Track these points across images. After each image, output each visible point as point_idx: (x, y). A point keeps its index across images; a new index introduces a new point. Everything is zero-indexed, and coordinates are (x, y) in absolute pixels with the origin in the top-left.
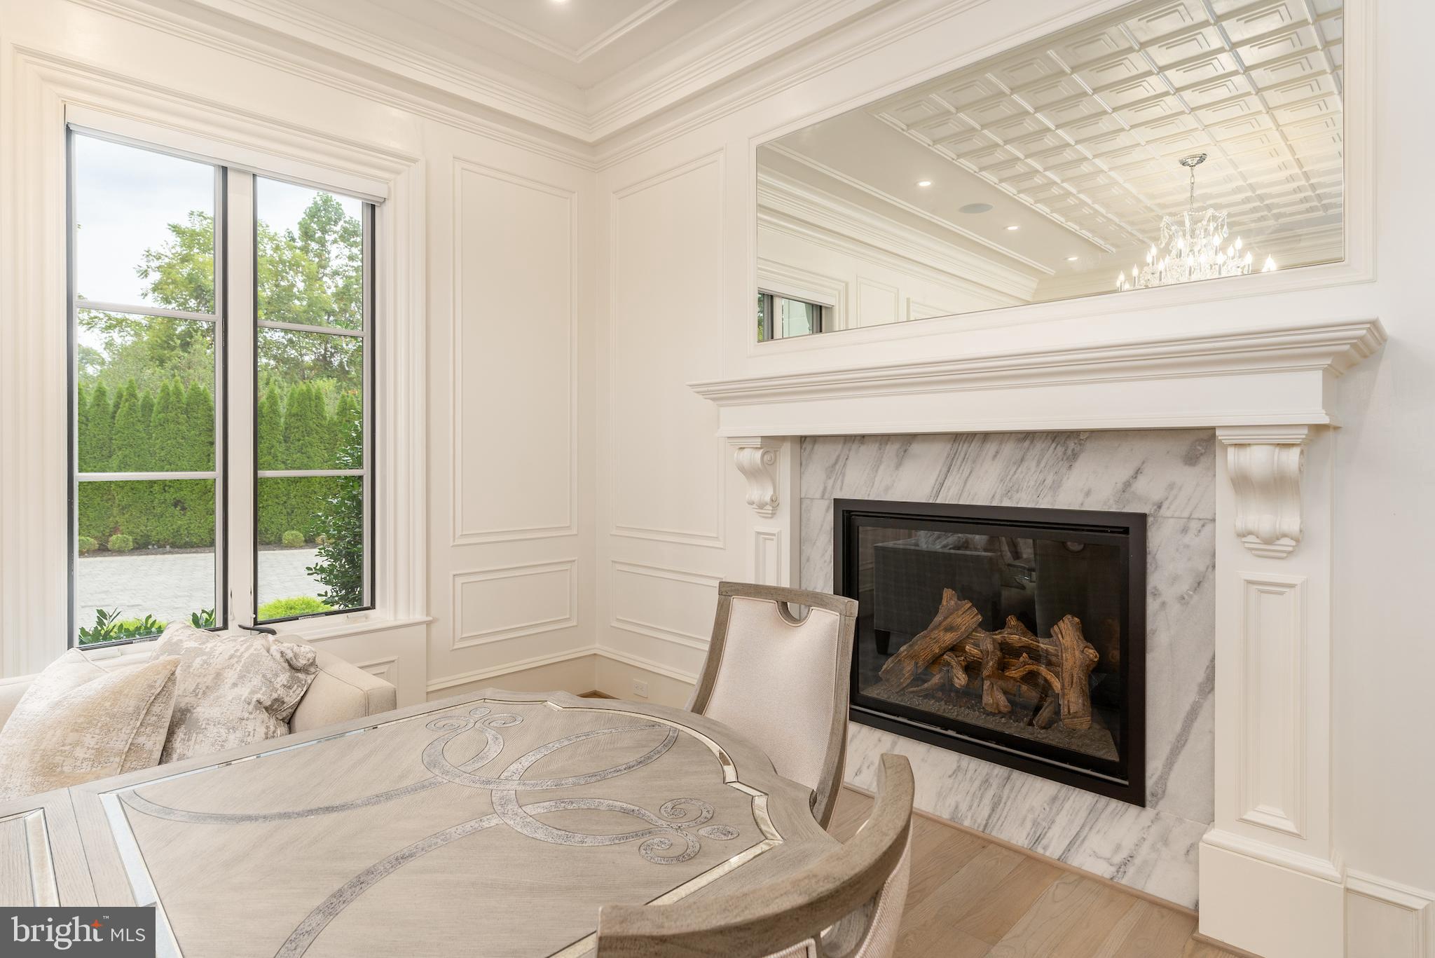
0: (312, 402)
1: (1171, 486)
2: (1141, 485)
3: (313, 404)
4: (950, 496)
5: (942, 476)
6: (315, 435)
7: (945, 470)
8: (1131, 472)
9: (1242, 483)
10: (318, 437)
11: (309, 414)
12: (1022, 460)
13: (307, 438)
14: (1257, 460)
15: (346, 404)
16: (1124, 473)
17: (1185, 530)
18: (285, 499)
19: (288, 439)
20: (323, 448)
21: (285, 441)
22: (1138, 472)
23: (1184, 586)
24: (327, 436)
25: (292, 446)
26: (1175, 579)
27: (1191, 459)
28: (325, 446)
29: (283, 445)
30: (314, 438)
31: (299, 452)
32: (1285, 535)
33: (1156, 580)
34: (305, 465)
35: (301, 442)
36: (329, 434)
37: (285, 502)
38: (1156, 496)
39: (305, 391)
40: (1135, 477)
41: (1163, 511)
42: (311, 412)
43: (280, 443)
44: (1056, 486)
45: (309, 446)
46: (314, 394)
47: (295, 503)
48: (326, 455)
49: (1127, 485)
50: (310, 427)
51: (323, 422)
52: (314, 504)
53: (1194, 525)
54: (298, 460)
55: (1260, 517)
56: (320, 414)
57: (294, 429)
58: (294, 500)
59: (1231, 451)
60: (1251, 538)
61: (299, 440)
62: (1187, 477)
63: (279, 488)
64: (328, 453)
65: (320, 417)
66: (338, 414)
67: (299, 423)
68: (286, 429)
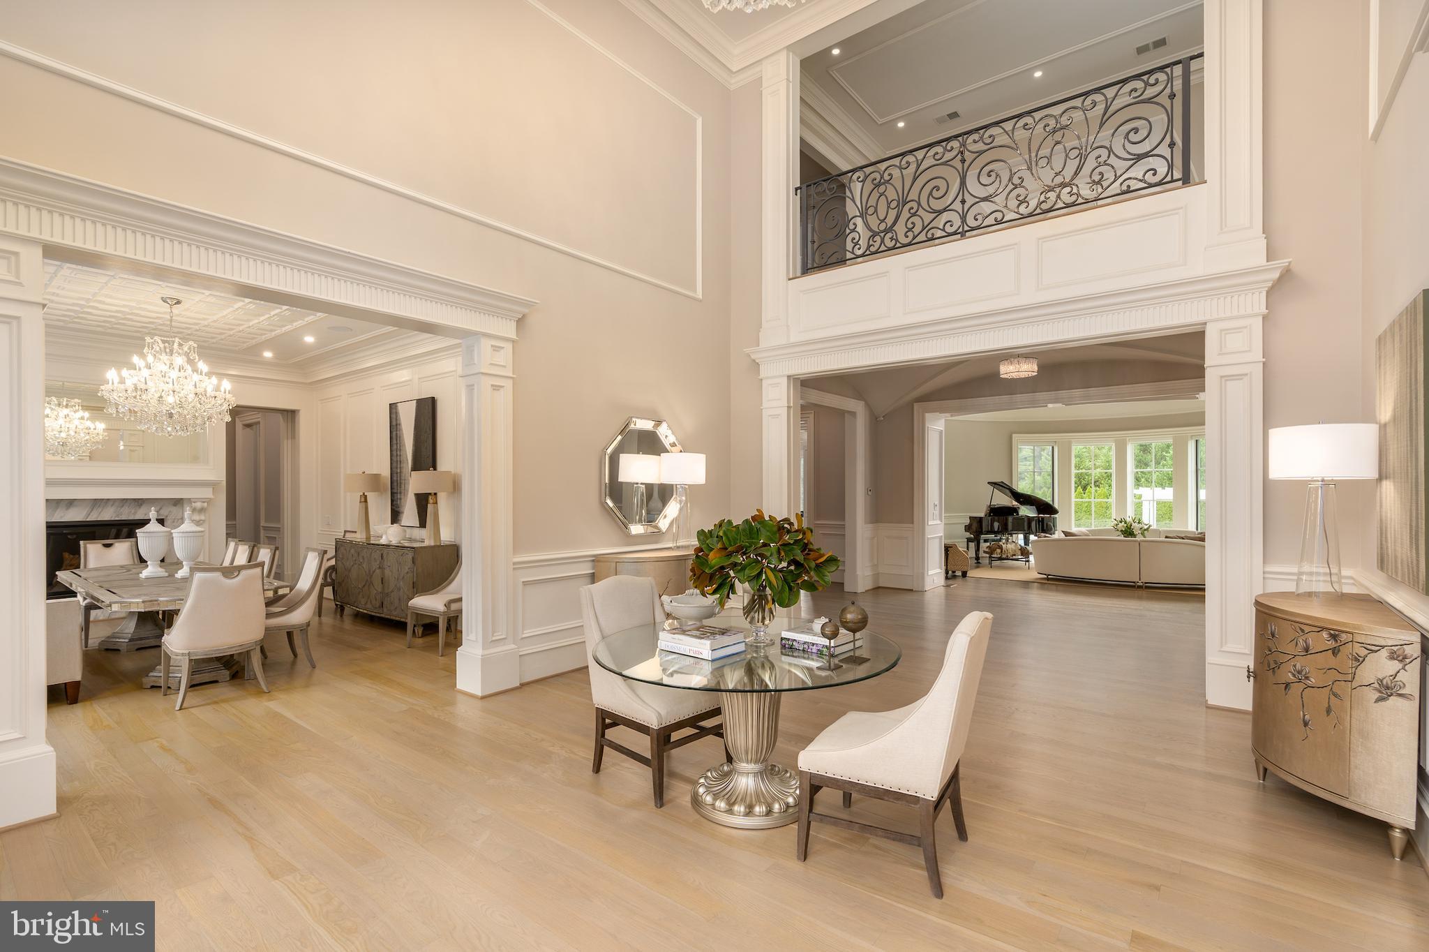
38: (166, 514)
62: (174, 510)
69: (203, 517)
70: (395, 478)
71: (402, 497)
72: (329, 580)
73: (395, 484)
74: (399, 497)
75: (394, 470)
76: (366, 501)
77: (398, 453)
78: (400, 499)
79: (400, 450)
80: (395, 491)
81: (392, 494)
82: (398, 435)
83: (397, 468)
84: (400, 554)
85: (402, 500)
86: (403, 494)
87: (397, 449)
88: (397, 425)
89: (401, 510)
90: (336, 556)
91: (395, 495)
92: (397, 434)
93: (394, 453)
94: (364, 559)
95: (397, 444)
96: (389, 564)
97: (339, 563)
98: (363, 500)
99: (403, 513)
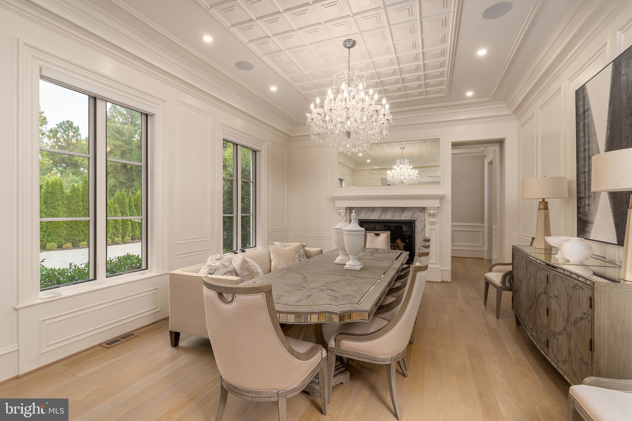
0: (58, 187)
1: (419, 216)
2: (414, 216)
3: (59, 188)
4: (382, 218)
5: (381, 214)
6: (60, 201)
7: (381, 213)
8: (413, 213)
9: (430, 215)
10: (61, 202)
11: (57, 192)
12: (395, 212)
13: (57, 202)
14: (432, 211)
15: (75, 188)
16: (411, 214)
17: (420, 222)
18: (45, 229)
19: (46, 203)
20: (64, 207)
21: (45, 204)
22: (414, 213)
23: (420, 231)
24: (66, 202)
25: (49, 206)
26: (419, 230)
27: (421, 212)
28: (65, 206)
29: (44, 205)
30: (60, 203)
31: (52, 208)
32: (434, 222)
33: (416, 230)
34: (56, 214)
35: (54, 204)
36: (67, 201)
37: (45, 231)
38: (416, 217)
39: (55, 182)
40: (413, 214)
41: (418, 219)
42: (58, 191)
43: (42, 204)
44: (401, 216)
45: (58, 206)
46: (59, 183)
47: (51, 231)
48: (66, 210)
49: (412, 215)
50: (58, 198)
51: (64, 196)
52: (60, 231)
53: (422, 221)
54: (52, 212)
55: (431, 220)
56: (62, 192)
57: (50, 198)
58: (50, 230)
59: (428, 210)
60: (430, 223)
61: (53, 203)
62: (421, 214)
63: (42, 225)
64: (66, 209)
65: (62, 193)
66: (71, 192)
67: (53, 196)
68: (45, 198)
69: (435, 220)
70: (582, 180)
71: (592, 202)
72: (507, 284)
73: (583, 187)
74: (587, 201)
75: (582, 169)
76: (546, 208)
77: (587, 147)
78: (589, 205)
79: (589, 142)
80: (582, 195)
81: (579, 199)
82: (587, 124)
83: (585, 166)
84: (572, 285)
85: (592, 207)
86: (592, 199)
87: (584, 142)
88: (584, 112)
89: (590, 219)
90: (512, 264)
91: (583, 200)
92: (584, 124)
93: (582, 148)
94: (530, 275)
95: (584, 136)
96: (556, 294)
97: (515, 270)
98: (542, 207)
99: (592, 223)
